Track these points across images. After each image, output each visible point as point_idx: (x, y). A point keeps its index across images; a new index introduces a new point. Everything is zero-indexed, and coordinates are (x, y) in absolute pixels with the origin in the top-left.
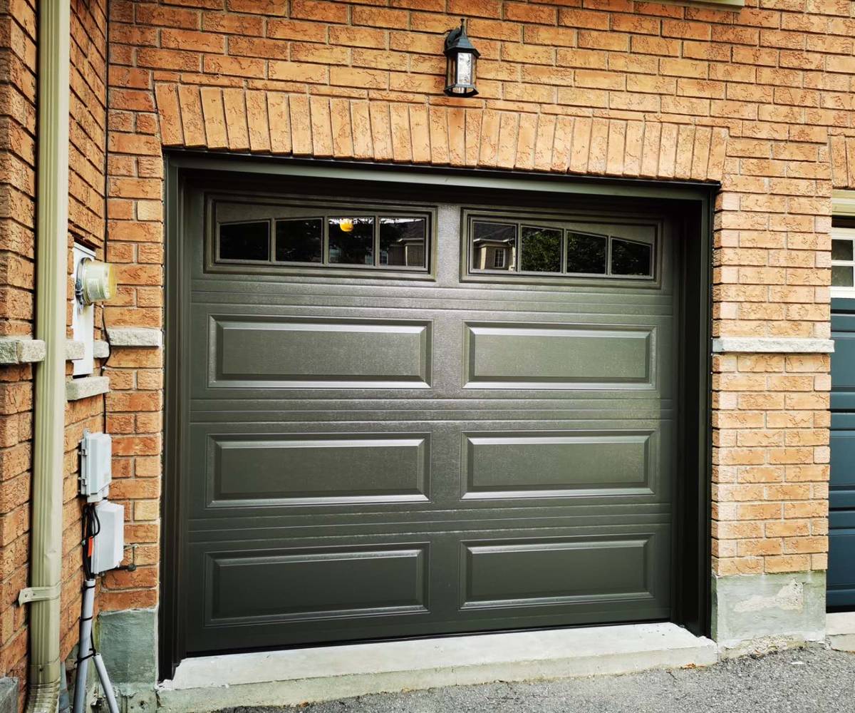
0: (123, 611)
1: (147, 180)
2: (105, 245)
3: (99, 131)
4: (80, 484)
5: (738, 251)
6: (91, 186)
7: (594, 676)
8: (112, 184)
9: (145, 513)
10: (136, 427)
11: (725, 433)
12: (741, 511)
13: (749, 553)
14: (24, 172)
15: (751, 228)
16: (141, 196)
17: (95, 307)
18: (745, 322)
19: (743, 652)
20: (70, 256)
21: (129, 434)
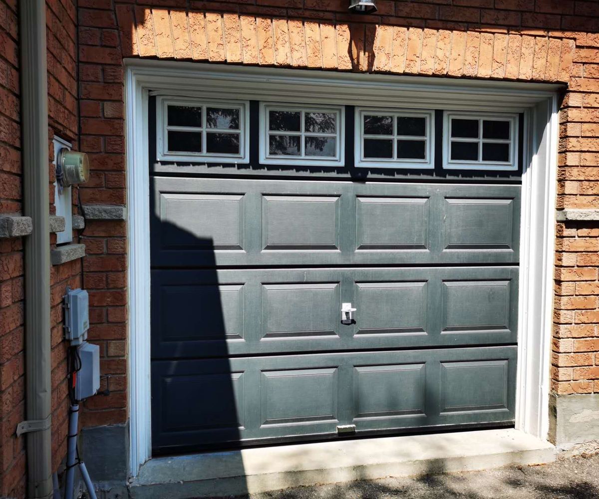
0: (100, 426)
1: (111, 85)
2: (79, 137)
3: (71, 44)
4: (65, 331)
5: (580, 139)
6: (67, 89)
7: (462, 472)
8: (83, 88)
9: (116, 351)
10: (107, 284)
11: (566, 285)
12: (577, 345)
13: (582, 377)
14: (9, 72)
15: (591, 121)
16: (107, 97)
17: (72, 188)
18: (584, 196)
19: (576, 453)
20: (51, 147)
21: (102, 289)
